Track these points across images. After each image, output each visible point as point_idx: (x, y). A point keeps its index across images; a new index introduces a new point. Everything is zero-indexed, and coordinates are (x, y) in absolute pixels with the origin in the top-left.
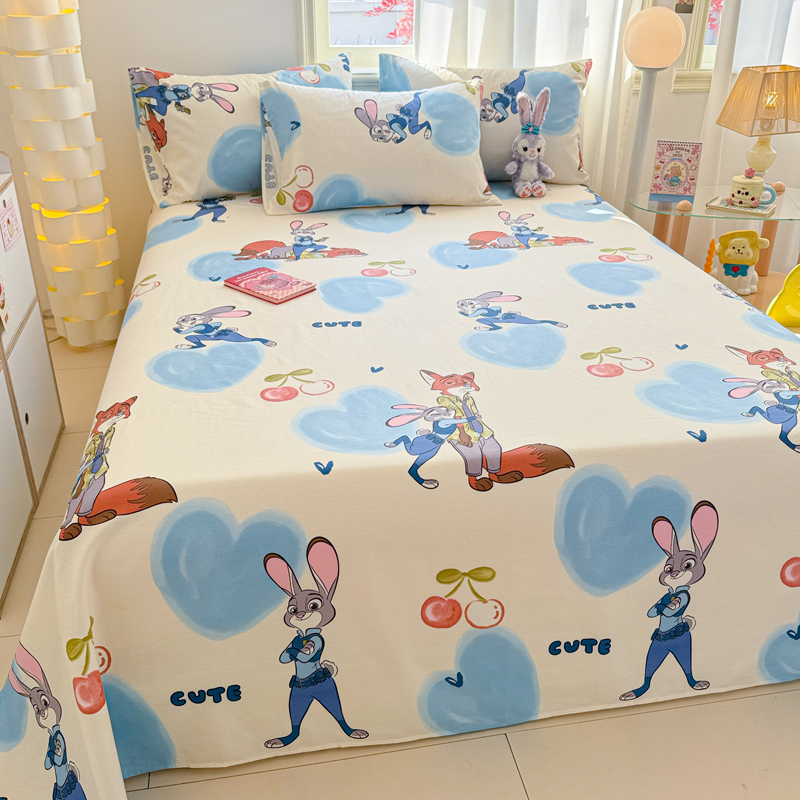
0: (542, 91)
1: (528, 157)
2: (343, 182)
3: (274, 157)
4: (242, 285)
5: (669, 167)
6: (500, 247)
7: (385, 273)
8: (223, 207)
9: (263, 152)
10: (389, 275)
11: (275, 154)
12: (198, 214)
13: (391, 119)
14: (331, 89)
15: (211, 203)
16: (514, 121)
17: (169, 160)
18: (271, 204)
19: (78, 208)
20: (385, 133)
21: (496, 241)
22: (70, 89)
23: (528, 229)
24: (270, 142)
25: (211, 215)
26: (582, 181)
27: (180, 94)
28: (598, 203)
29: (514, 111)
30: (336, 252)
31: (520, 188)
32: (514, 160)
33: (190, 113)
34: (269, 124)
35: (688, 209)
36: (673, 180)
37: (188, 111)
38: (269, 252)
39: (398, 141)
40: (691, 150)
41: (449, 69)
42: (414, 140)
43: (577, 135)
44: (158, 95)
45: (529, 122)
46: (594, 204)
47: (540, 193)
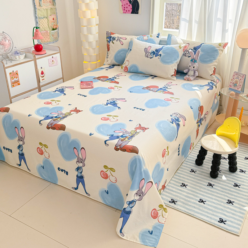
2: (135, 66)
5: (235, 80)
10: (113, 89)
13: (152, 52)
19: (90, 62)
20: (148, 55)
23: (167, 88)
27: (113, 39)
31: (185, 77)
33: (114, 44)
36: (235, 85)
38: (102, 78)
39: (151, 58)
40: (242, 76)
42: (155, 58)
43: (214, 65)
44: (110, 38)
45: (194, 59)
46: (200, 86)
47: (190, 80)
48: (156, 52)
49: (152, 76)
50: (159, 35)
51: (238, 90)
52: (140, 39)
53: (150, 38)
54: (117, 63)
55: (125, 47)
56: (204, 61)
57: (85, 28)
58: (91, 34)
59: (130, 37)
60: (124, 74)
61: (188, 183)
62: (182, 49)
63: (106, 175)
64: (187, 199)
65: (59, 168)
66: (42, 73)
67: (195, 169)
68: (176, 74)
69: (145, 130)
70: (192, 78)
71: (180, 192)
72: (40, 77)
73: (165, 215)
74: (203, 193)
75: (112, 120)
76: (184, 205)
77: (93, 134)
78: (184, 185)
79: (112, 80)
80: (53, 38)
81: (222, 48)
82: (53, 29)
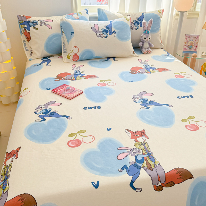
0: (150, 20)
1: (146, 41)
2: (89, 51)
3: (66, 43)
4: (58, 92)
5: (189, 43)
6: (141, 73)
7: (105, 85)
8: (50, 60)
9: (62, 42)
10: (107, 86)
11: (66, 42)
12: (42, 63)
13: (103, 30)
14: (83, 21)
15: (46, 59)
16: (141, 29)
17: (32, 45)
18: (65, 59)
21: (139, 71)
23: (149, 66)
24: (64, 39)
25: (46, 63)
26: (162, 47)
27: (34, 24)
28: (168, 55)
29: (141, 26)
30: (88, 77)
31: (144, 50)
32: (141, 42)
34: (64, 32)
35: (195, 56)
36: (190, 47)
37: (37, 29)
38: (66, 77)
39: (106, 37)
40: (196, 37)
41: (120, 13)
45: (146, 30)
47: (150, 52)
48: (108, 30)
51: (195, 51)
54: (49, 54)
55: (56, 31)
59: (56, 19)
62: (130, 21)
75: (200, 124)
81: (161, 15)
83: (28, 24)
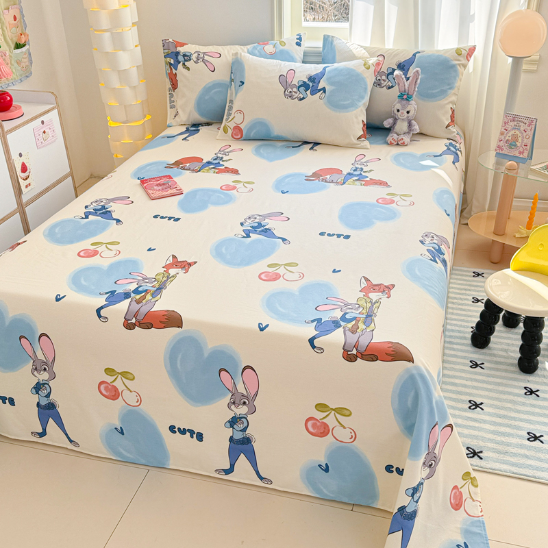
0: (414, 71)
1: (400, 117)
2: (262, 124)
4: (145, 185)
9: (228, 98)
10: (233, 191)
13: (301, 84)
17: (178, 97)
19: (127, 122)
20: (293, 94)
22: (122, 52)
24: (232, 92)
33: (189, 70)
34: (233, 81)
37: (188, 69)
38: (188, 165)
39: (301, 99)
40: (527, 123)
41: (366, 48)
42: (312, 99)
43: (451, 102)
44: (175, 57)
45: (405, 92)
46: (435, 156)
47: (404, 143)
48: (311, 84)
49: (306, 143)
50: (300, 39)
51: (521, 156)
52: (257, 52)
53: (282, 47)
54: (204, 120)
55: (222, 75)
56: (427, 95)
57: (107, 35)
58: (124, 49)
59: (228, 51)
60: (236, 145)
61: (481, 396)
62: (372, 69)
63: (323, 428)
64: (499, 438)
65: (172, 429)
66: (24, 169)
67: (479, 359)
68: (366, 132)
69: (389, 291)
70: (407, 139)
71: (477, 425)
72: (20, 180)
73: (476, 494)
74: (525, 417)
75: (288, 276)
76: (501, 457)
77: (267, 326)
78: (475, 405)
79: (216, 165)
80: (19, 68)
81: (464, 61)
82: (18, 46)
83: (177, 58)
